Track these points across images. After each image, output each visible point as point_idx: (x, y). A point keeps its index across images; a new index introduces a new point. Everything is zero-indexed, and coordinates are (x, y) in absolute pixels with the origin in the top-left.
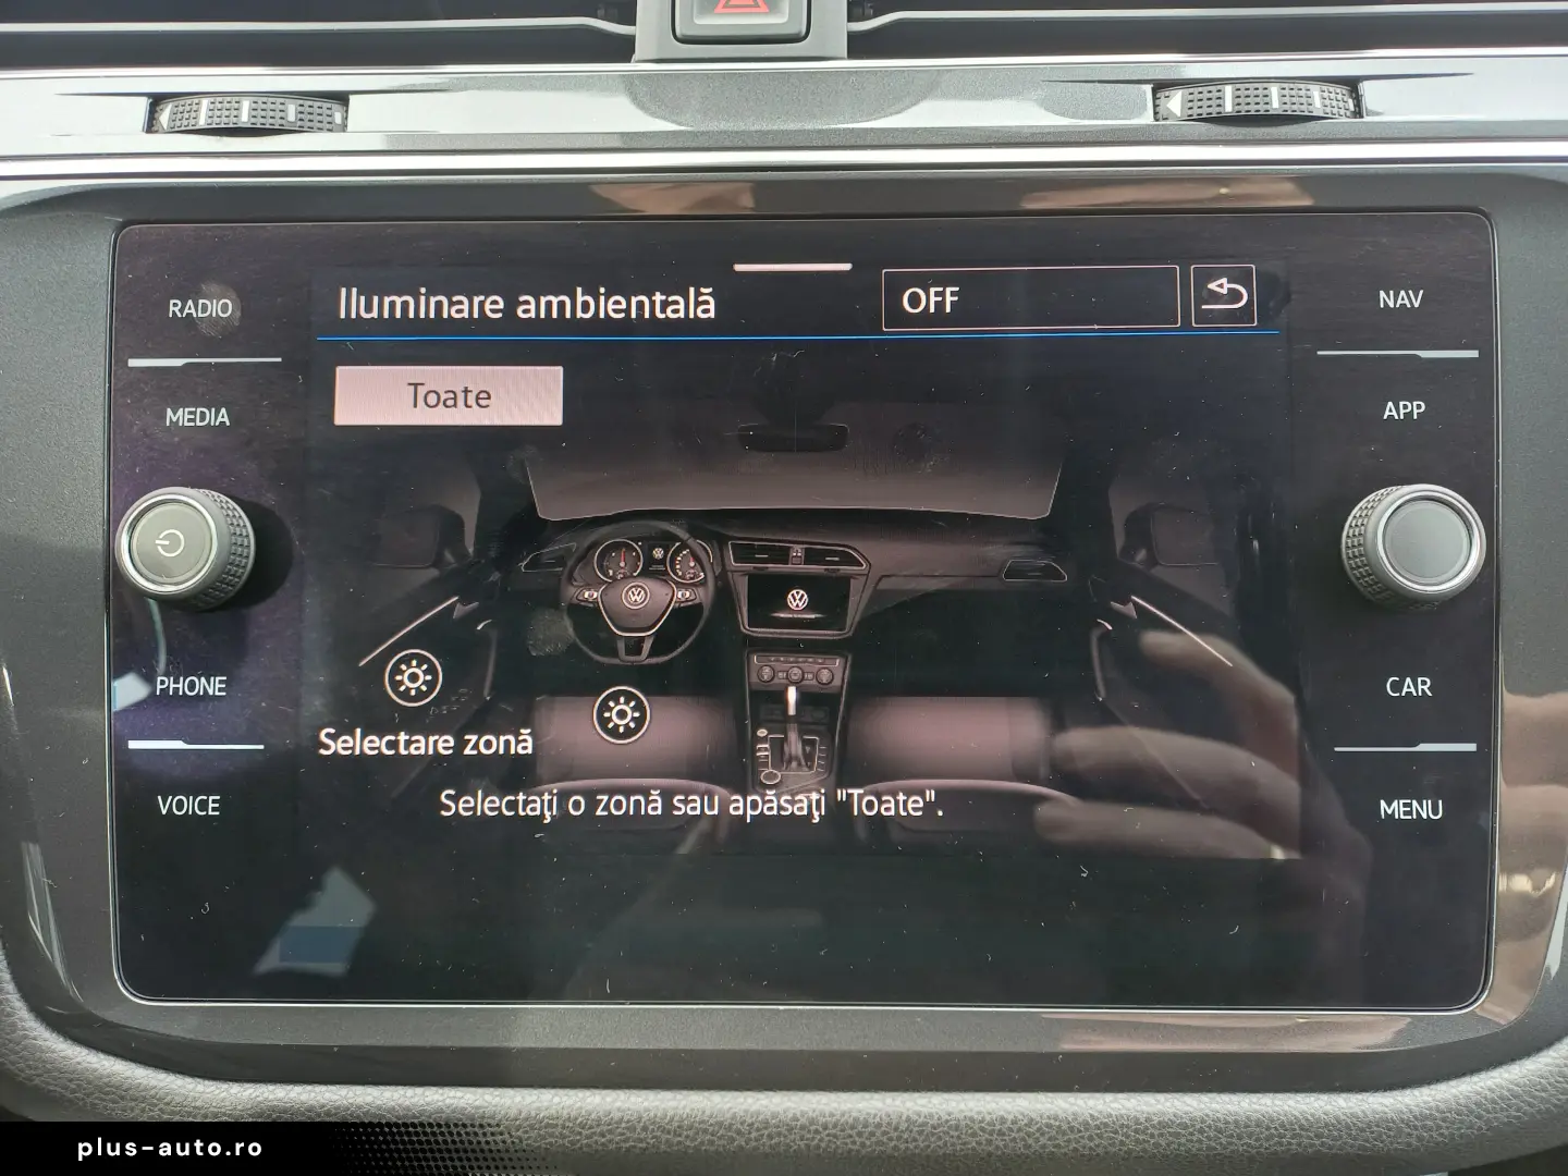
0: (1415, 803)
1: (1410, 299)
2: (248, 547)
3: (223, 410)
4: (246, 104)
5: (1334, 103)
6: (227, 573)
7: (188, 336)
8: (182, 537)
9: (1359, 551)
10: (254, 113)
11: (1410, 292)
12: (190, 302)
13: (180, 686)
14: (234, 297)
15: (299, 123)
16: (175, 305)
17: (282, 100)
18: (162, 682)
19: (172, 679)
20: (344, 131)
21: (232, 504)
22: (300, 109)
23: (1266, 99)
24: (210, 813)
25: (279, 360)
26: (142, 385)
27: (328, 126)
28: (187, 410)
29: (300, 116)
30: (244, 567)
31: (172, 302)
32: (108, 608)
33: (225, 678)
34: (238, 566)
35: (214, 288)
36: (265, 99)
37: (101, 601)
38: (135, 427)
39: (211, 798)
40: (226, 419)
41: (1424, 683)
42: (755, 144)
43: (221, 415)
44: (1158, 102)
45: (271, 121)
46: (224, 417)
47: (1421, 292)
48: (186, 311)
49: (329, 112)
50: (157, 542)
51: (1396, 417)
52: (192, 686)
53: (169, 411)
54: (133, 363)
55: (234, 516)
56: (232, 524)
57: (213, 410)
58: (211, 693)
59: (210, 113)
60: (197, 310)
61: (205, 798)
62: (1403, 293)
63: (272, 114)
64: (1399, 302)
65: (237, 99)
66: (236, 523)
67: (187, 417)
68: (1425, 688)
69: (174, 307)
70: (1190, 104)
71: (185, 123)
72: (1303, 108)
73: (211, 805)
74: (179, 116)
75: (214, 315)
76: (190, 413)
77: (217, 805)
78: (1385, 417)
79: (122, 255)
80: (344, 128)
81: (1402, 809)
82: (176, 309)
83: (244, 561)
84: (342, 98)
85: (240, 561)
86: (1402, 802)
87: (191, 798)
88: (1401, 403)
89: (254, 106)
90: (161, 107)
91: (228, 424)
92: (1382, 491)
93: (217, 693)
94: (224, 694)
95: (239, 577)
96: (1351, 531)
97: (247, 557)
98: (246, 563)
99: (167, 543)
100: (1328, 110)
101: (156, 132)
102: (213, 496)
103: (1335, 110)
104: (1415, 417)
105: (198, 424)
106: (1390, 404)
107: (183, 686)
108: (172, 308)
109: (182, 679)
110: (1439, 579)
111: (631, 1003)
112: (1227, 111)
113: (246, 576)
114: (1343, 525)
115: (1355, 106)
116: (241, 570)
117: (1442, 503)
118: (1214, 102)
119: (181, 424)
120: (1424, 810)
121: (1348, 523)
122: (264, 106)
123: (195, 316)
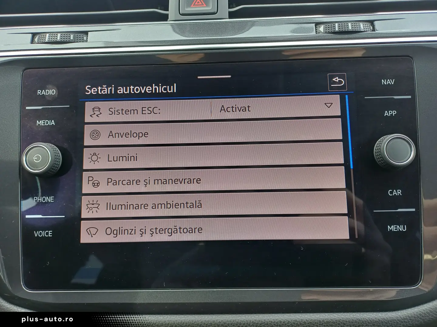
0: (398, 226)
1: (390, 82)
2: (60, 159)
3: (53, 121)
4: (59, 35)
5: (367, 28)
6: (54, 167)
7: (43, 100)
8: (40, 156)
9: (379, 154)
10: (61, 37)
11: (391, 80)
12: (44, 91)
13: (41, 199)
14: (56, 88)
15: (74, 40)
16: (39, 91)
17: (69, 34)
18: (36, 198)
19: (38, 197)
21: (55, 147)
22: (74, 36)
23: (347, 27)
24: (49, 236)
25: (69, 106)
26: (30, 114)
27: (82, 41)
29: (74, 38)
30: (59, 165)
31: (38, 91)
32: (20, 177)
33: (53, 197)
35: (50, 86)
37: (18, 176)
38: (28, 126)
39: (50, 231)
40: (54, 123)
41: (399, 191)
42: (203, 43)
44: (317, 28)
45: (66, 39)
46: (53, 123)
47: (394, 80)
48: (42, 93)
49: (82, 37)
50: (34, 158)
51: (388, 115)
52: (44, 199)
53: (38, 121)
54: (27, 108)
55: (56, 150)
56: (55, 153)
57: (50, 121)
58: (49, 201)
59: (49, 38)
60: (45, 93)
61: (48, 231)
62: (388, 80)
63: (66, 37)
64: (388, 83)
65: (56, 34)
66: (56, 152)
68: (400, 193)
69: (39, 92)
70: (326, 29)
71: (42, 40)
72: (358, 29)
73: (49, 234)
74: (40, 39)
75: (50, 94)
76: (43, 122)
77: (51, 233)
78: (385, 115)
79: (24, 78)
80: (87, 41)
81: (394, 228)
83: (59, 163)
84: (86, 33)
85: (58, 163)
86: (394, 226)
87: (44, 232)
88: (389, 111)
89: (61, 35)
90: (35, 36)
91: (54, 124)
92: (385, 136)
93: (51, 201)
94: (53, 201)
95: (57, 168)
96: (376, 148)
97: (59, 162)
98: (59, 164)
99: (36, 158)
100: (365, 29)
101: (34, 43)
102: (50, 145)
103: (367, 30)
104: (394, 115)
105: (46, 125)
106: (386, 111)
108: (38, 93)
109: (41, 197)
110: (403, 161)
111: (171, 289)
112: (336, 30)
113: (59, 167)
114: (374, 147)
115: (373, 28)
116: (58, 166)
117: (402, 139)
118: (333, 28)
119: (41, 125)
120: (401, 228)
121: (375, 146)
122: (64, 35)
123: (45, 94)
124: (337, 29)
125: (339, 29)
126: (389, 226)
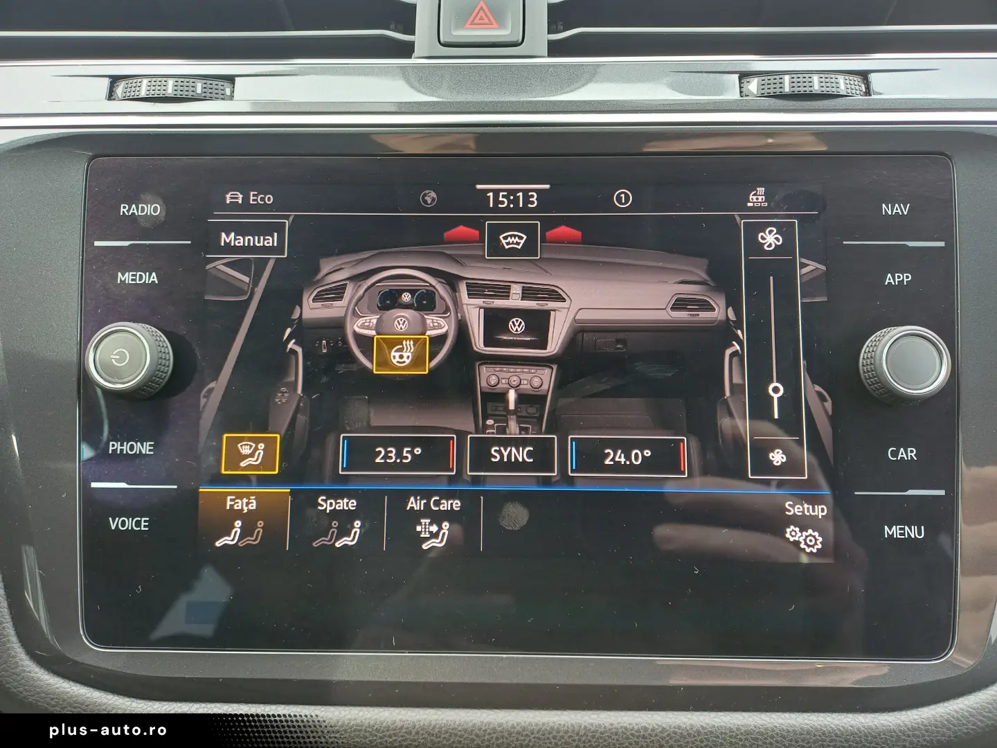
0: (906, 527)
1: (901, 209)
2: (169, 360)
3: (154, 274)
4: (171, 82)
5: (853, 87)
6: (156, 377)
7: (132, 227)
8: (127, 353)
9: (871, 368)
10: (176, 88)
11: (902, 205)
12: (134, 206)
13: (124, 448)
14: (161, 202)
15: (203, 94)
16: (124, 207)
17: (193, 80)
18: (113, 445)
19: (119, 443)
20: (232, 100)
21: (159, 333)
22: (205, 86)
23: (810, 84)
24: (143, 529)
25: (190, 242)
26: (103, 258)
27: (222, 97)
28: (131, 273)
29: (204, 90)
30: (166, 373)
31: (122, 205)
32: (79, 398)
33: (153, 443)
34: (162, 372)
35: (149, 197)
36: (182, 80)
37: (75, 393)
38: (98, 284)
39: (143, 519)
40: (156, 280)
41: (912, 451)
42: (490, 110)
43: (152, 277)
44: (742, 85)
45: (187, 93)
46: (154, 278)
47: (908, 205)
48: (131, 211)
49: (222, 88)
50: (112, 356)
51: (893, 284)
52: (132, 448)
53: (120, 274)
54: (97, 243)
55: (160, 340)
56: (159, 346)
57: (147, 273)
58: (144, 452)
59: (148, 88)
60: (138, 212)
61: (139, 519)
62: (897, 205)
63: (187, 89)
64: (895, 211)
65: (165, 79)
66: (161, 345)
67: (131, 278)
68: (913, 454)
69: (124, 209)
70: (763, 87)
71: (133, 94)
72: (833, 90)
73: (143, 524)
74: (129, 90)
75: (149, 214)
76: (133, 275)
77: (147, 524)
78: (886, 284)
79: (91, 176)
80: (231, 97)
81: (898, 532)
82: (125, 210)
83: (167, 369)
84: (231, 79)
85: (164, 369)
86: (898, 527)
87: (130, 519)
88: (896, 275)
89: (176, 84)
90: (117, 84)
92: (885, 330)
93: (148, 453)
94: (152, 453)
95: (163, 379)
96: (866, 355)
97: (168, 366)
98: (168, 370)
99: (118, 357)
100: (849, 91)
101: (114, 99)
102: (147, 328)
103: (854, 91)
104: (905, 284)
105: (138, 282)
106: (889, 275)
107: (126, 448)
108: (122, 210)
109: (125, 443)
110: (921, 386)
111: (409, 653)
112: (786, 91)
113: (167, 378)
114: (860, 352)
115: (866, 89)
116: (164, 375)
117: (922, 337)
118: (778, 86)
119: (127, 282)
120: (913, 532)
121: (863, 350)
122: (182, 84)
123: (137, 214)
124: (787, 89)
125: (792, 89)
126: (886, 527)
